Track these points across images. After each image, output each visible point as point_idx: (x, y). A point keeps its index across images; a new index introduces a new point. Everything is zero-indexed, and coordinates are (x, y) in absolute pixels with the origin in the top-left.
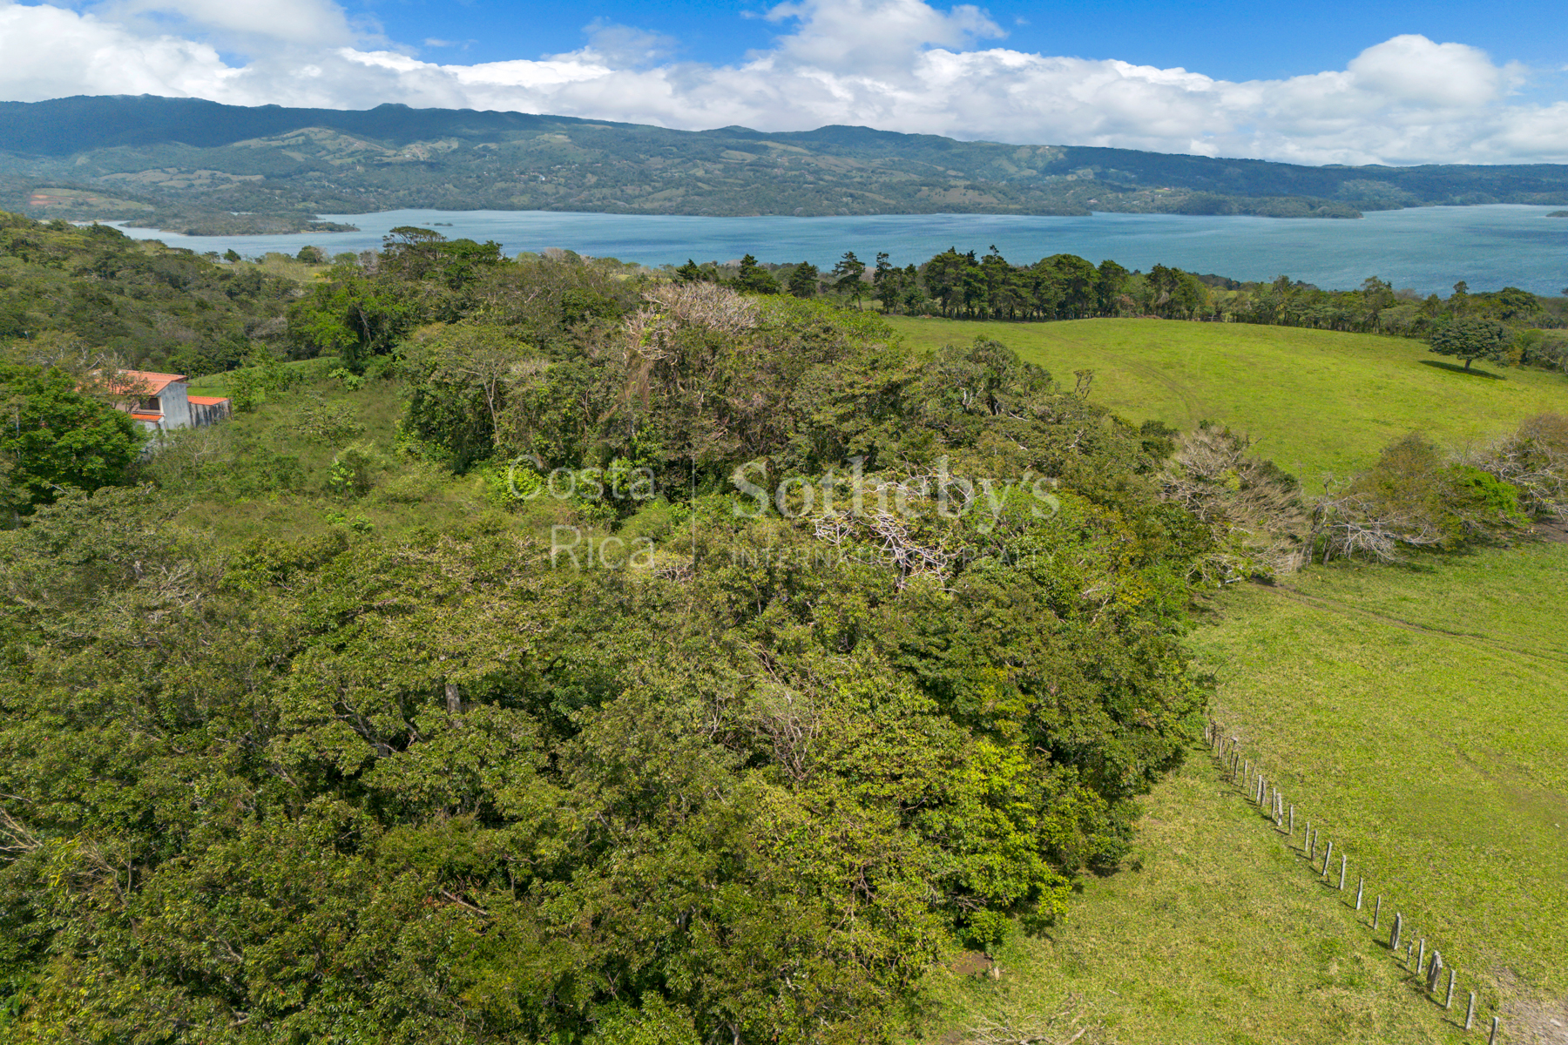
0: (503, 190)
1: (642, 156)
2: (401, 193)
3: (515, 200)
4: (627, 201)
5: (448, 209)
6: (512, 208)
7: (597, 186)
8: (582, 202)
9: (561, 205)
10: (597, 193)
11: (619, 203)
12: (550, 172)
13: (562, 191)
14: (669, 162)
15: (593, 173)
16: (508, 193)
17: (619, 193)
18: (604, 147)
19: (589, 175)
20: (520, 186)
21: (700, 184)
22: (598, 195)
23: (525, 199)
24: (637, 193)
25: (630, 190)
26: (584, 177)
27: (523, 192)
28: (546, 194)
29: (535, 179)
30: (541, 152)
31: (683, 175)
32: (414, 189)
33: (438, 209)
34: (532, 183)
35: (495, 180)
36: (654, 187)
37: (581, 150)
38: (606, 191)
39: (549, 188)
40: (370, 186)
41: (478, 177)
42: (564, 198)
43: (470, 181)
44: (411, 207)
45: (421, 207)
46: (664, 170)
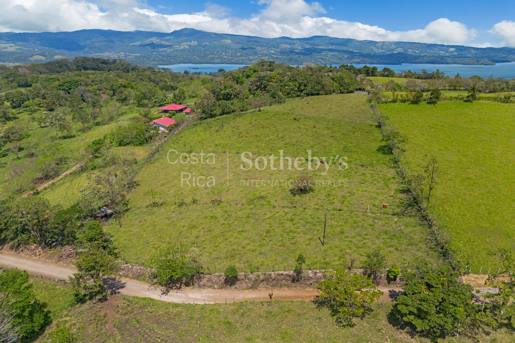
0: (212, 58)
1: (254, 47)
2: (181, 59)
3: (216, 61)
4: (250, 61)
5: (195, 64)
6: (214, 63)
7: (241, 56)
8: (236, 61)
9: (229, 62)
10: (241, 58)
11: (248, 61)
12: (226, 52)
13: (230, 58)
14: (263, 48)
15: (239, 52)
16: (213, 59)
17: (247, 58)
18: (242, 44)
19: (238, 53)
20: (217, 56)
21: (273, 55)
22: (241, 59)
23: (218, 61)
24: (253, 58)
25: (251, 57)
26: (237, 53)
27: (218, 58)
28: (225, 59)
29: (221, 54)
30: (223, 45)
31: (267, 53)
32: (185, 57)
33: (192, 63)
34: (220, 56)
35: (209, 55)
36: (258, 56)
37: (235, 45)
38: (243, 58)
39: (226, 57)
40: (172, 57)
41: (204, 54)
42: (230, 60)
43: (202, 55)
44: (184, 63)
45: (187, 63)
46: (261, 51)
